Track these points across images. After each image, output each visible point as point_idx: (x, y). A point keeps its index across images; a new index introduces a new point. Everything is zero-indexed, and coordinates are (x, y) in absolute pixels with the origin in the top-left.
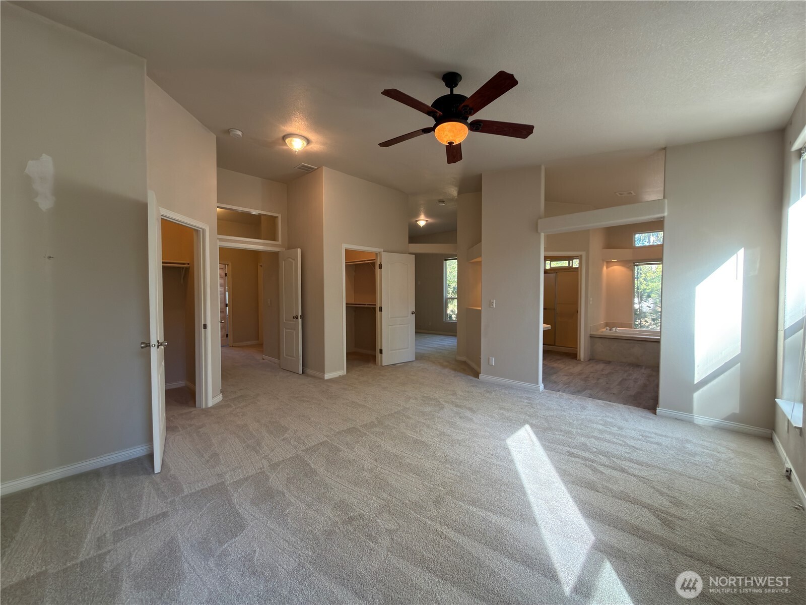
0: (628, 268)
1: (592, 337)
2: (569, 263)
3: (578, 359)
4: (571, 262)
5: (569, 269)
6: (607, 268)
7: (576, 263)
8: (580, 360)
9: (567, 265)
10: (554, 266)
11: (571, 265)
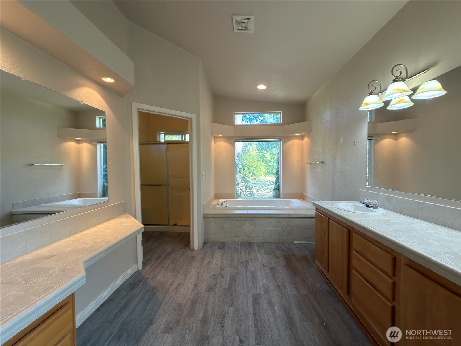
0: (231, 144)
1: (206, 217)
2: (182, 138)
3: (191, 247)
4: (184, 136)
5: (182, 143)
6: (215, 143)
7: (187, 138)
8: (193, 250)
9: (180, 139)
10: (168, 140)
11: (184, 139)
